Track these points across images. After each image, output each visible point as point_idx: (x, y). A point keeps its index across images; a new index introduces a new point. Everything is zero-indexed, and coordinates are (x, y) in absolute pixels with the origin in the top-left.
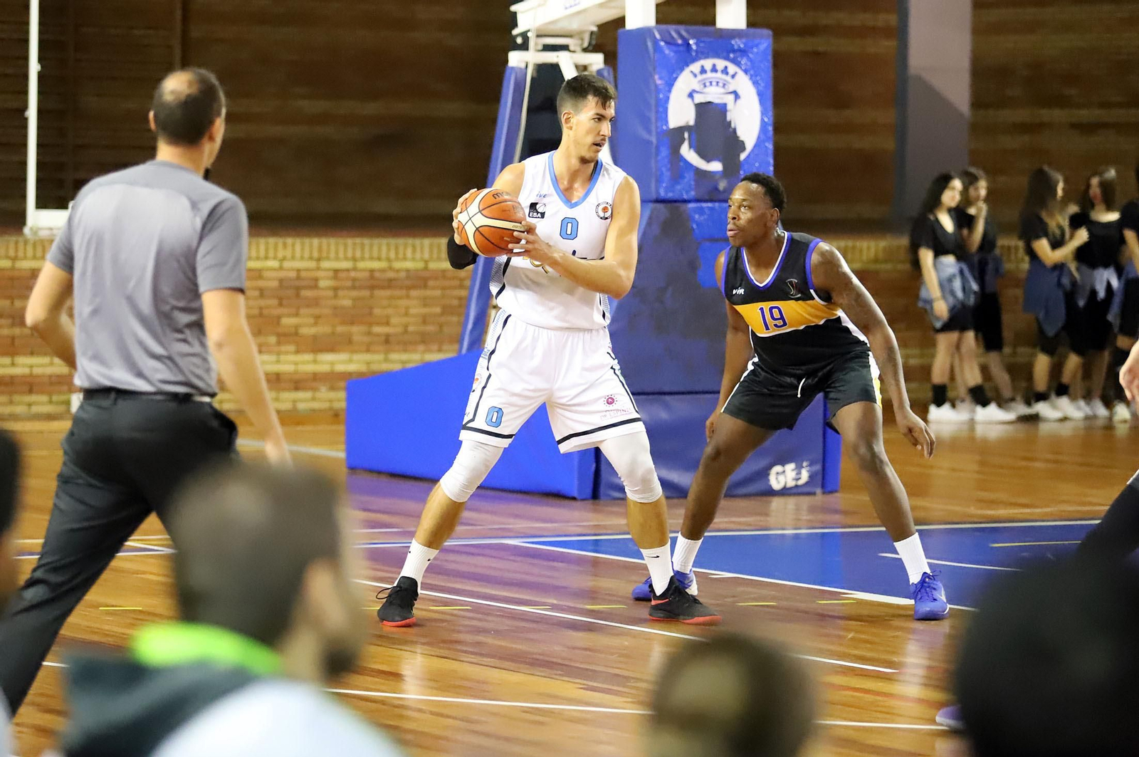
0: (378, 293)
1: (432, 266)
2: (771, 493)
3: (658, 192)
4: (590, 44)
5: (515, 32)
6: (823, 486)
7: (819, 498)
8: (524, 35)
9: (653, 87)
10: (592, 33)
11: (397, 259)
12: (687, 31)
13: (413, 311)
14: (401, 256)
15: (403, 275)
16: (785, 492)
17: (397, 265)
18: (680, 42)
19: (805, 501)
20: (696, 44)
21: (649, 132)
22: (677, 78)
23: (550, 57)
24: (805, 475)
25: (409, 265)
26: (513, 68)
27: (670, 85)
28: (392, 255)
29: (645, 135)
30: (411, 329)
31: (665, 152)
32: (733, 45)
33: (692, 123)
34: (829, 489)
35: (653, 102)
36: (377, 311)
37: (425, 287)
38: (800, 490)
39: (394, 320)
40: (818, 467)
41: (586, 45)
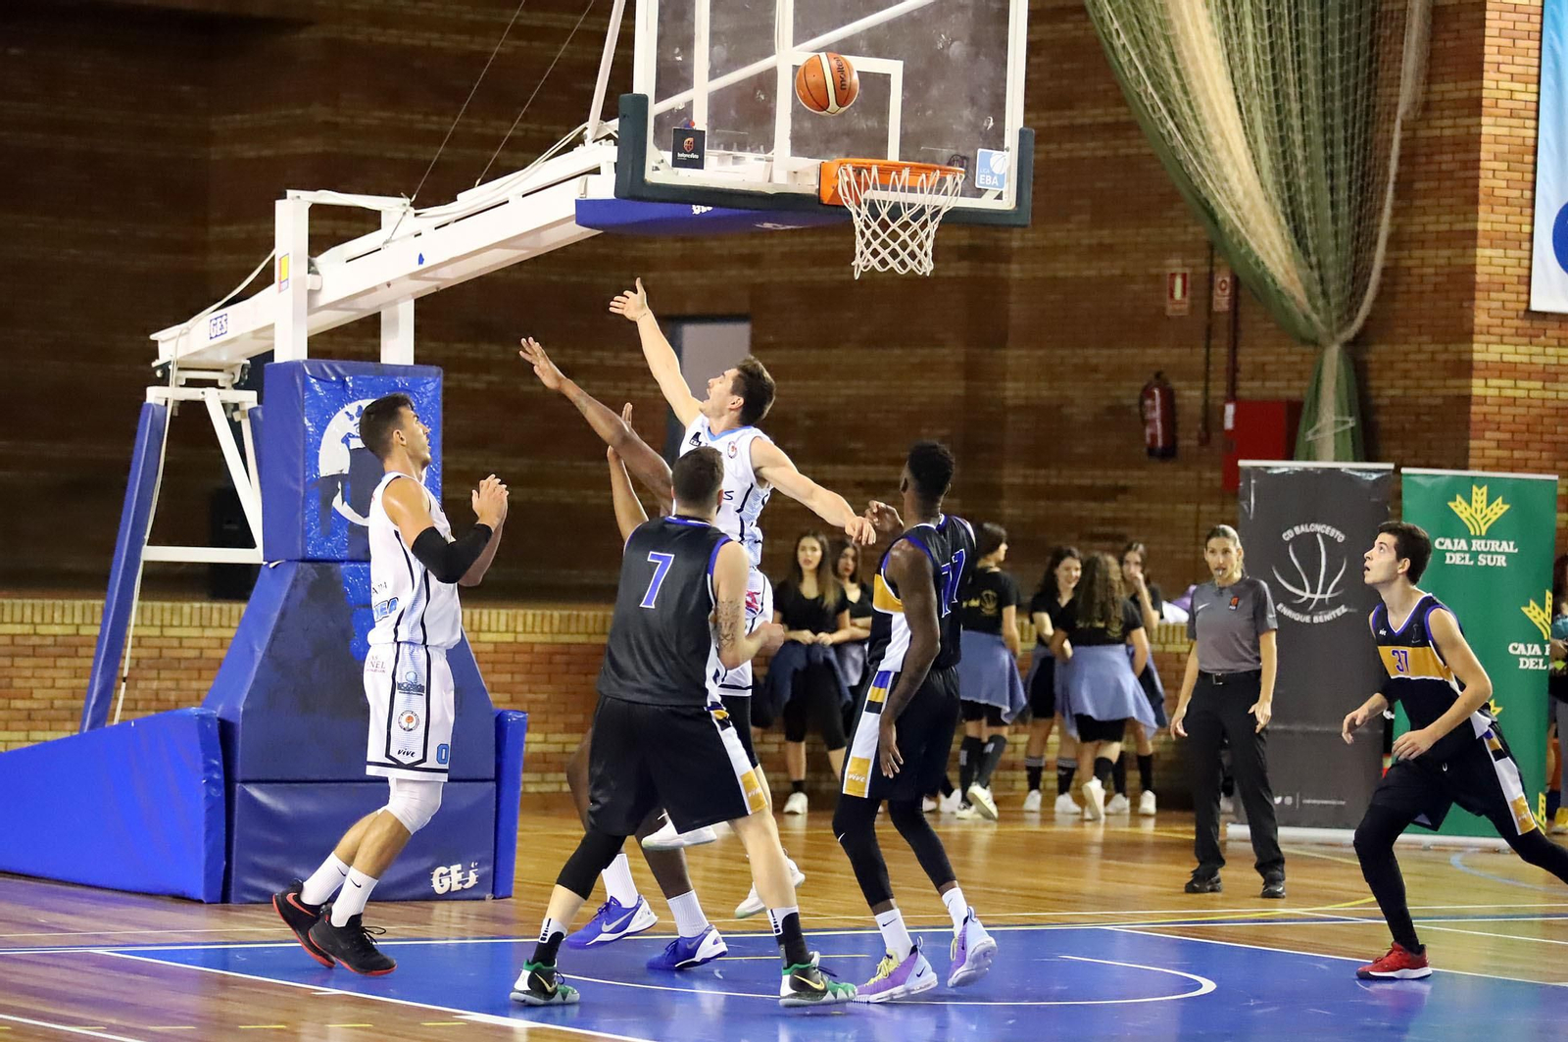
0: (18, 661)
1: (84, 631)
2: (434, 897)
3: (304, 549)
4: (241, 379)
5: (154, 364)
6: (493, 892)
7: (489, 903)
8: (165, 368)
9: (301, 430)
10: (244, 366)
11: (43, 623)
12: (342, 367)
13: (59, 683)
14: (47, 619)
15: (50, 641)
16: (449, 896)
17: (42, 630)
18: (334, 378)
19: (473, 907)
20: (353, 382)
21: (296, 480)
22: (330, 419)
23: (193, 394)
24: (473, 878)
25: (57, 630)
26: (150, 404)
27: (321, 429)
28: (37, 619)
29: (295, 487)
30: (58, 703)
31: (314, 504)
32: (396, 384)
33: (346, 472)
34: (501, 894)
35: (301, 448)
36: (17, 683)
37: (76, 655)
38: (466, 895)
39: (37, 694)
40: (488, 869)
41: (237, 380)
